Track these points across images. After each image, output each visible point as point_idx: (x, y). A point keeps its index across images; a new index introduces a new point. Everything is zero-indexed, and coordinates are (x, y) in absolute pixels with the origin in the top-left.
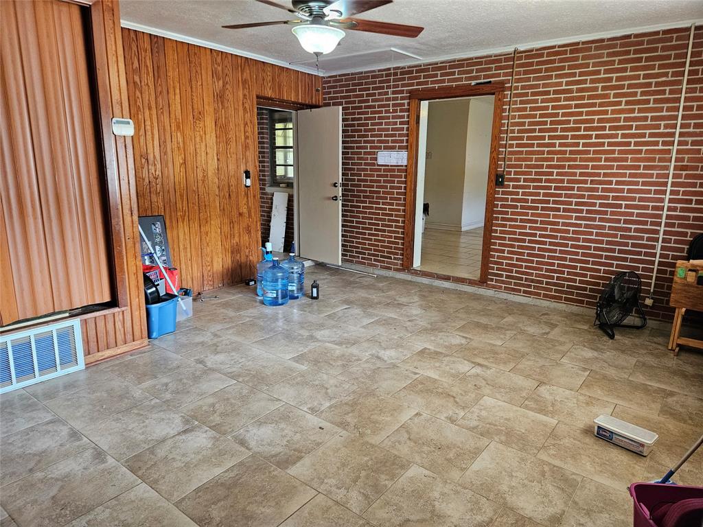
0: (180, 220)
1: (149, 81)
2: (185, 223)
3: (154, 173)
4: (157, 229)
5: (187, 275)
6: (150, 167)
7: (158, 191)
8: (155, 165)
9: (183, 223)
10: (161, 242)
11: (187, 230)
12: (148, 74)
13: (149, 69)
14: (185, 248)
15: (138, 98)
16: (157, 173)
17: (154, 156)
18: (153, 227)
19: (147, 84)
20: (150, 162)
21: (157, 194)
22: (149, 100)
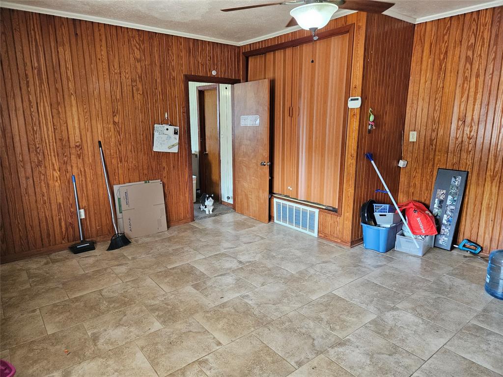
0: (488, 179)
1: (482, 52)
2: (494, 184)
3: (468, 133)
4: (457, 182)
5: (485, 233)
6: (466, 128)
7: (470, 149)
8: (471, 127)
9: (492, 183)
10: (456, 194)
11: (495, 190)
12: (483, 45)
13: (485, 41)
14: (489, 208)
15: (467, 69)
16: (472, 134)
17: (472, 119)
18: (453, 179)
19: (480, 55)
20: (467, 123)
21: (468, 152)
22: (478, 69)
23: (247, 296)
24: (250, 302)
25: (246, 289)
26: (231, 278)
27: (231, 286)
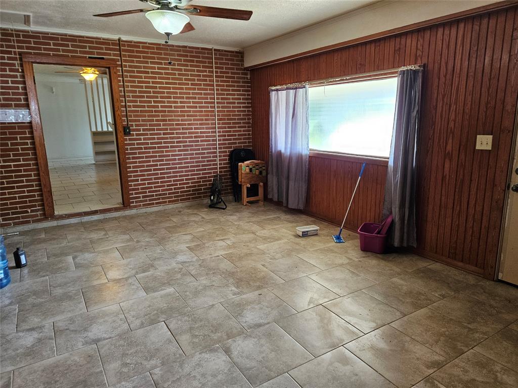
23: (234, 294)
24: (234, 288)
25: (233, 302)
26: (247, 319)
27: (249, 307)
